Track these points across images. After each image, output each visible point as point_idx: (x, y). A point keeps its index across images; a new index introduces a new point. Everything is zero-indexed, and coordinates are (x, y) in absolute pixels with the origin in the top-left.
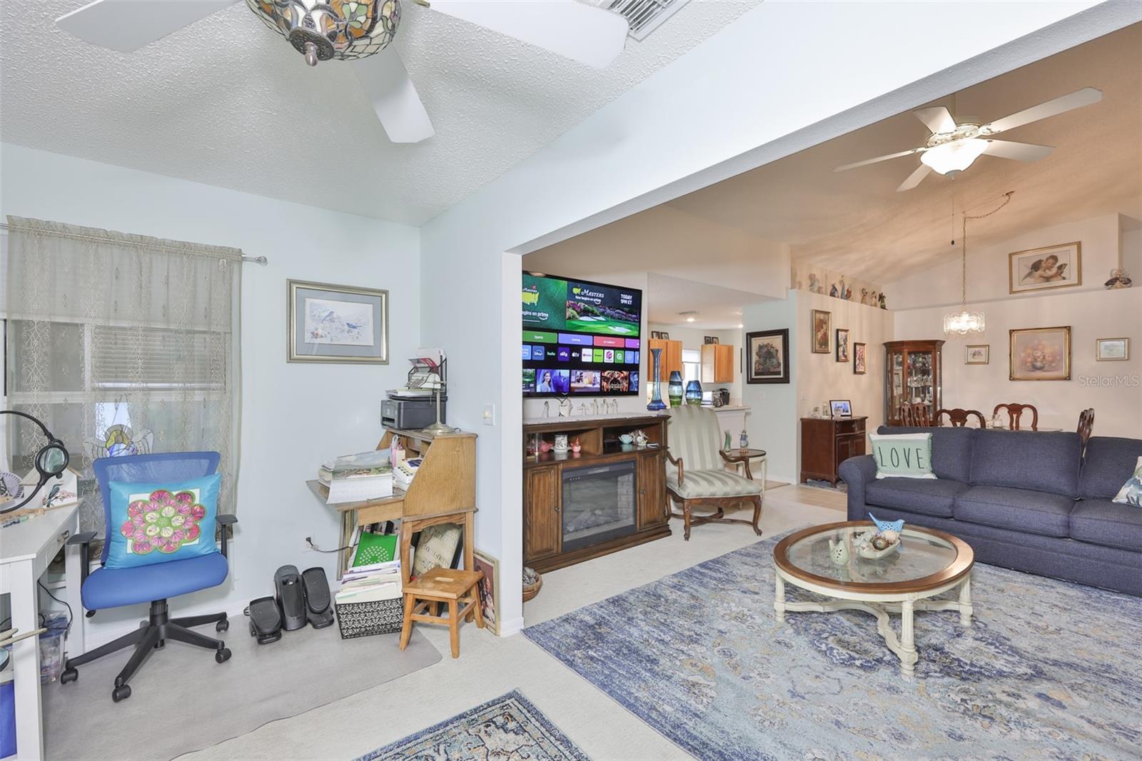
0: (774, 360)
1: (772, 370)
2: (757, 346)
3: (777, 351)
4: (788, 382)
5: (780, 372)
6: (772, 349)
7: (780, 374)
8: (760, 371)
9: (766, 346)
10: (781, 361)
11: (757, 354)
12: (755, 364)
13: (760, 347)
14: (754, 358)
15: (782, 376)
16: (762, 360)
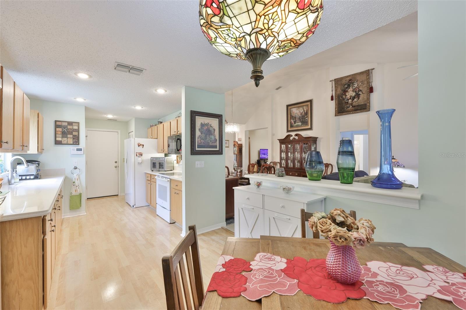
0: (213, 137)
1: (211, 144)
2: (200, 123)
3: (214, 130)
4: (222, 154)
5: (217, 146)
6: (211, 128)
7: (217, 148)
8: (202, 144)
9: (207, 125)
10: (217, 137)
11: (199, 129)
12: (198, 138)
13: (202, 125)
14: (198, 133)
15: (218, 149)
16: (203, 136)
